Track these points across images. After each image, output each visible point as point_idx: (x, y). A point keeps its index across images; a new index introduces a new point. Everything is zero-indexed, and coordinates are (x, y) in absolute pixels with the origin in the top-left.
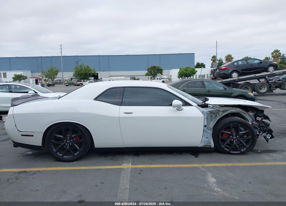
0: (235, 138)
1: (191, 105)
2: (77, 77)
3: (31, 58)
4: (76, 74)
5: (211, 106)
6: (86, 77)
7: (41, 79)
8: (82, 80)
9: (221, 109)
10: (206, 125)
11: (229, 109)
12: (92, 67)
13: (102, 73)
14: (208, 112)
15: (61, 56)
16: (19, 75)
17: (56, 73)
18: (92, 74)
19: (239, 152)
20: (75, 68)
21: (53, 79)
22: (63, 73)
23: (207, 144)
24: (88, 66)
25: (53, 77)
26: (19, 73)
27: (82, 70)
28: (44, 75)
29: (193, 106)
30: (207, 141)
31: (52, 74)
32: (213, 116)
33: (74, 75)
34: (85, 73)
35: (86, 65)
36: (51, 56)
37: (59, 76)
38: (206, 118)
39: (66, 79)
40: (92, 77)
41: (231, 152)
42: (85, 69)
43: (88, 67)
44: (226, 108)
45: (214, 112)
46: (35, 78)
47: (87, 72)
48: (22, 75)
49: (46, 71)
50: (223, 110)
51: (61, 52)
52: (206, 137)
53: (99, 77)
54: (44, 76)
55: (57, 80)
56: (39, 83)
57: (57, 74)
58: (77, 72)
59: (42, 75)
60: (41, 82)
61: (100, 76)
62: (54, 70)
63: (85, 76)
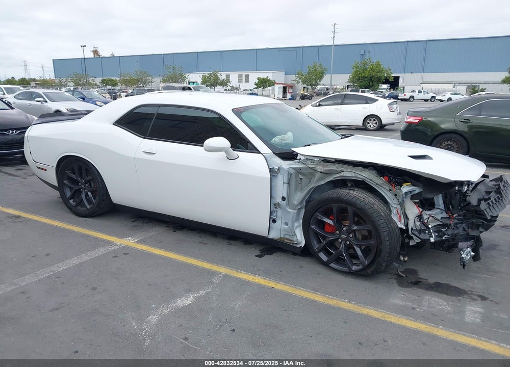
0: (344, 236)
1: (258, 150)
2: (355, 83)
3: (288, 49)
4: (353, 78)
5: (303, 158)
6: (371, 83)
7: (292, 87)
8: (360, 90)
9: (320, 168)
10: (285, 195)
11: (341, 169)
12: (385, 66)
13: (408, 75)
14: (291, 169)
15: (332, 44)
16: (263, 79)
17: (321, 76)
18: (383, 78)
19: (346, 269)
20: (355, 66)
21: (314, 86)
22: (331, 76)
23: (286, 236)
24: (378, 62)
25: (316, 82)
26: (263, 75)
27: (366, 69)
28: (300, 78)
29: (260, 153)
30: (285, 230)
31: (313, 78)
32: (305, 180)
33: (351, 80)
34: (369, 76)
35: (374, 61)
36: (319, 45)
37: (326, 82)
38: (286, 182)
39: (338, 87)
40: (384, 83)
41: (332, 265)
42: (371, 68)
43: (378, 64)
44: (334, 167)
45: (304, 171)
46: (283, 84)
47: (374, 74)
48: (269, 78)
49: (305, 71)
50: (322, 171)
51: (334, 38)
52: (284, 221)
53: (400, 85)
54: (300, 81)
55: (322, 89)
56: (288, 94)
57: (321, 78)
58: (356, 74)
59: (298, 79)
60: (291, 90)
61: (403, 82)
62: (319, 71)
63: (369, 82)
